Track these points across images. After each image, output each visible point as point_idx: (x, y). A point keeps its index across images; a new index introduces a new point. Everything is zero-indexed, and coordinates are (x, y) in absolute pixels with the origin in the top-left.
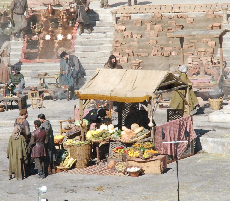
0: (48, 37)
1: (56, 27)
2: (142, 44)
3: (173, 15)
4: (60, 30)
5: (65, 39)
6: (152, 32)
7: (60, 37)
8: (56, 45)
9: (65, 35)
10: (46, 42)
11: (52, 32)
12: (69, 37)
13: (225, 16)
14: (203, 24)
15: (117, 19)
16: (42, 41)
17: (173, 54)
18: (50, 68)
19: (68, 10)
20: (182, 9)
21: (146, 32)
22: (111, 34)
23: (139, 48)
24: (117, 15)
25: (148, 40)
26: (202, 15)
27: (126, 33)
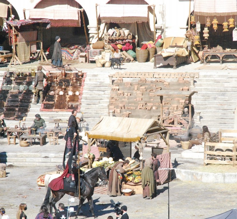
0: (61, 93)
1: (68, 86)
2: (131, 100)
3: (154, 80)
4: (70, 88)
5: (74, 95)
6: (138, 92)
7: (70, 93)
8: (68, 99)
9: (74, 92)
10: (60, 96)
11: (65, 89)
12: (77, 93)
13: (192, 82)
14: (176, 87)
15: (113, 81)
16: (57, 96)
17: (154, 108)
18: (63, 115)
19: (77, 74)
20: (161, 76)
21: (134, 92)
22: (108, 92)
23: (129, 103)
24: (113, 79)
25: (136, 98)
26: (175, 80)
27: (119, 92)
